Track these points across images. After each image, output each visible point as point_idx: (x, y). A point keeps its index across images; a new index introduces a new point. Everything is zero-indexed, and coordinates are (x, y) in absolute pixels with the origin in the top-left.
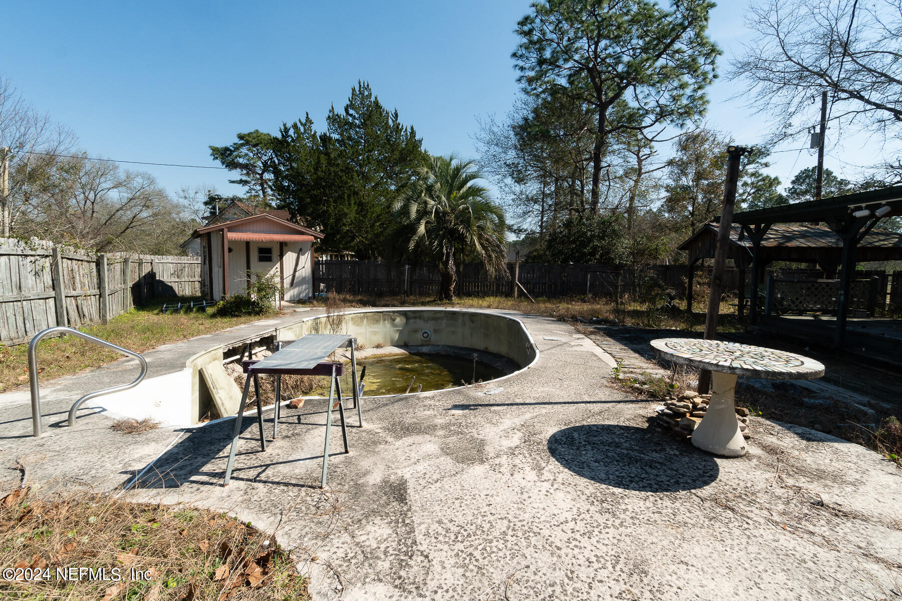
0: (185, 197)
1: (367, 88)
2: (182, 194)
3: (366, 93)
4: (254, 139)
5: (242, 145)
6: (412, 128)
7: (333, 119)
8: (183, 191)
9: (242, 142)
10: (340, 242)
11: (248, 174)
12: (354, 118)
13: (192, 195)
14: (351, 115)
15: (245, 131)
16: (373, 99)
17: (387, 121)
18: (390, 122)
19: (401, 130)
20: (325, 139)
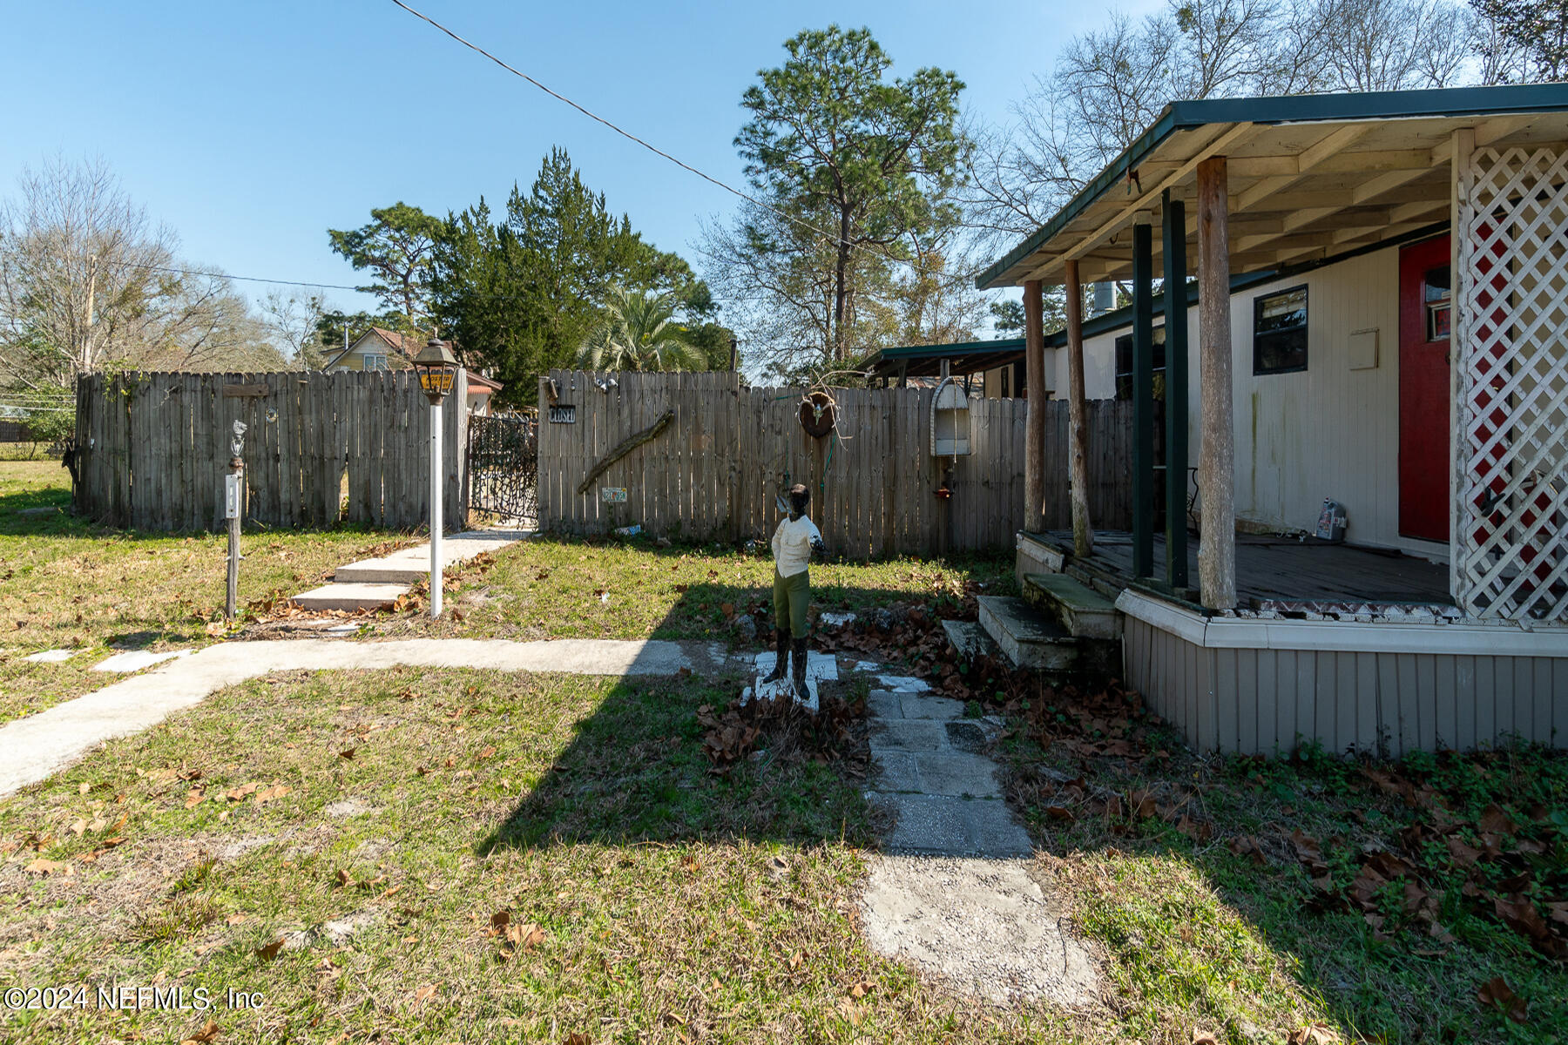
0: (274, 310)
1: (565, 158)
2: (268, 303)
3: (563, 165)
4: (397, 218)
5: (379, 228)
6: (626, 218)
7: (516, 204)
8: (271, 298)
9: (378, 222)
10: (523, 394)
11: (384, 275)
12: (546, 201)
13: (285, 305)
14: (541, 198)
15: (384, 206)
16: (571, 175)
17: (590, 211)
18: (594, 211)
19: (608, 224)
20: (504, 233)
